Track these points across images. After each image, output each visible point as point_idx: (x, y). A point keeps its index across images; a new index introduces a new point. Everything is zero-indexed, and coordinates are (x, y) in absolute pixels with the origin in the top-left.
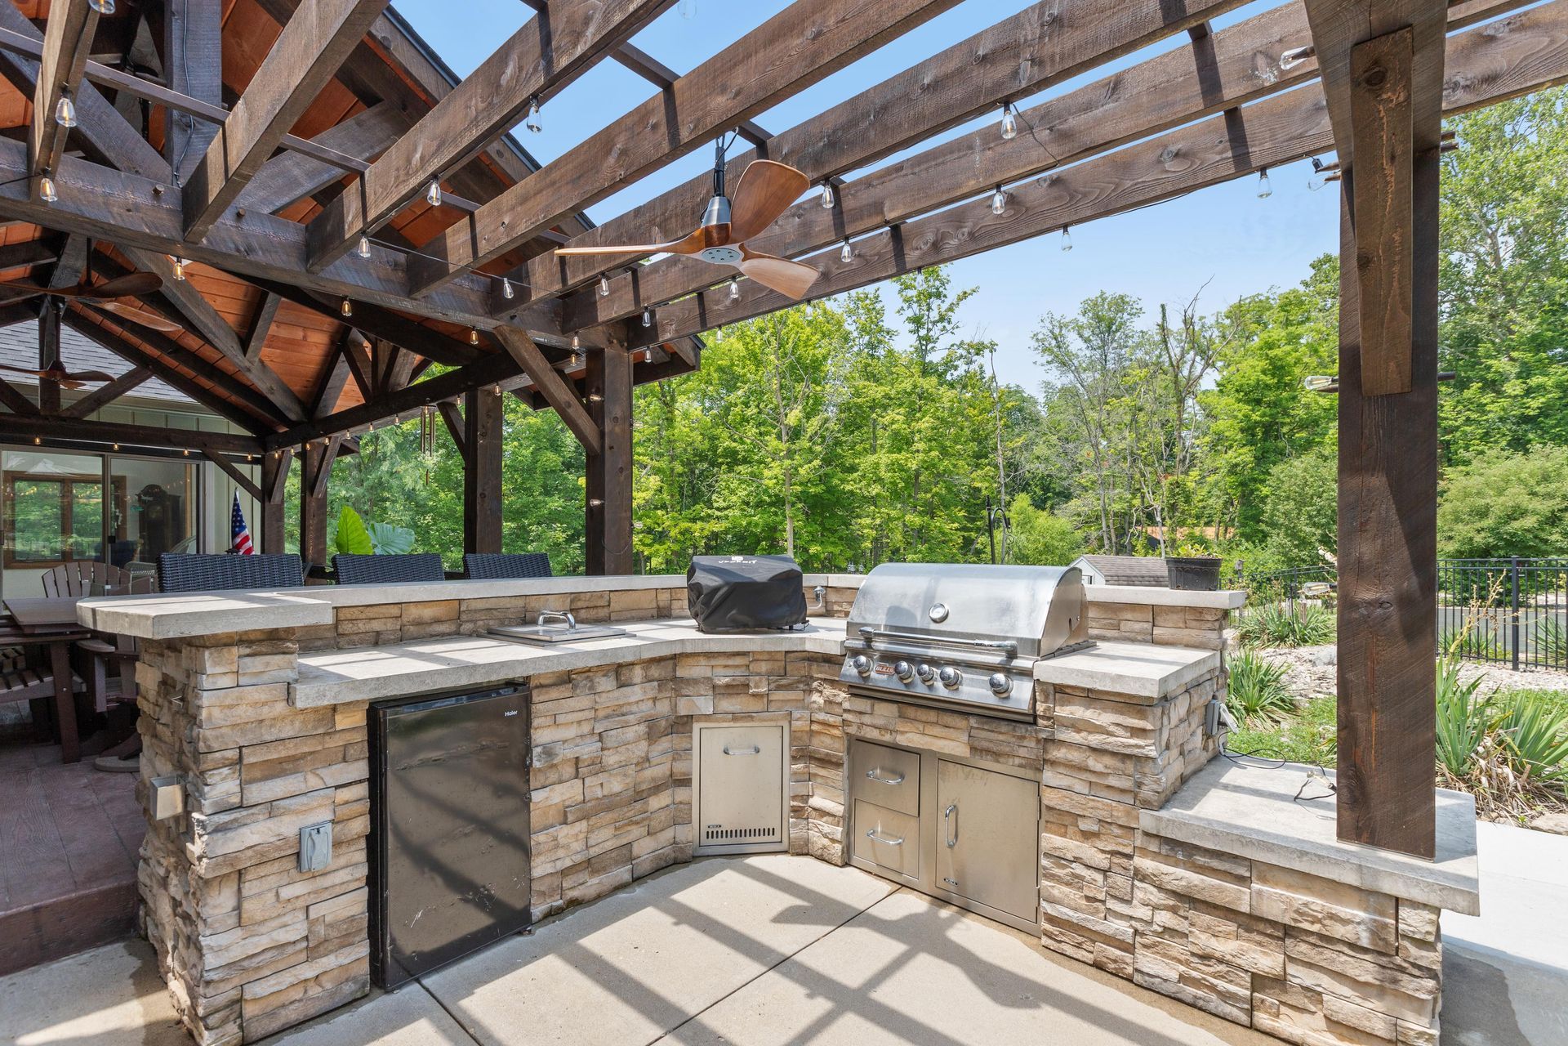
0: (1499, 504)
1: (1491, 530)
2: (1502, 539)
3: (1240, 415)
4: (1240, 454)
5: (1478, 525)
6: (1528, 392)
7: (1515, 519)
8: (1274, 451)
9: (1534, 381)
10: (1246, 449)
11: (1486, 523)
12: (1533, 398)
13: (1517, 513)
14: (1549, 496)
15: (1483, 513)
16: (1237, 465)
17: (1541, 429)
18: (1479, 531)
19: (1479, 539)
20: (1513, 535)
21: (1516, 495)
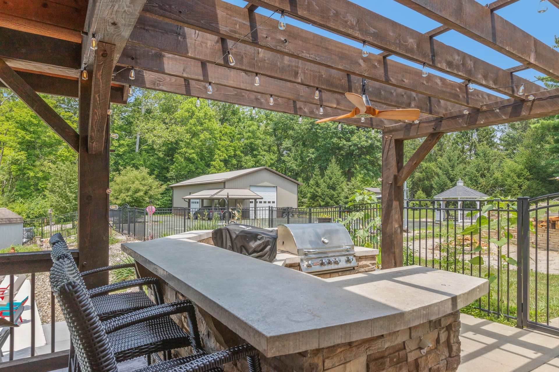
0: (133, 187)
1: (131, 196)
2: (134, 199)
3: (20, 135)
4: (19, 155)
5: (127, 194)
6: (120, 146)
7: (137, 192)
8: (34, 155)
9: (122, 142)
10: (22, 153)
11: (130, 193)
12: (121, 148)
13: (137, 191)
14: (145, 185)
15: (128, 190)
16: (18, 160)
17: (123, 159)
18: (127, 196)
19: (128, 199)
20: (137, 198)
21: (137, 185)
